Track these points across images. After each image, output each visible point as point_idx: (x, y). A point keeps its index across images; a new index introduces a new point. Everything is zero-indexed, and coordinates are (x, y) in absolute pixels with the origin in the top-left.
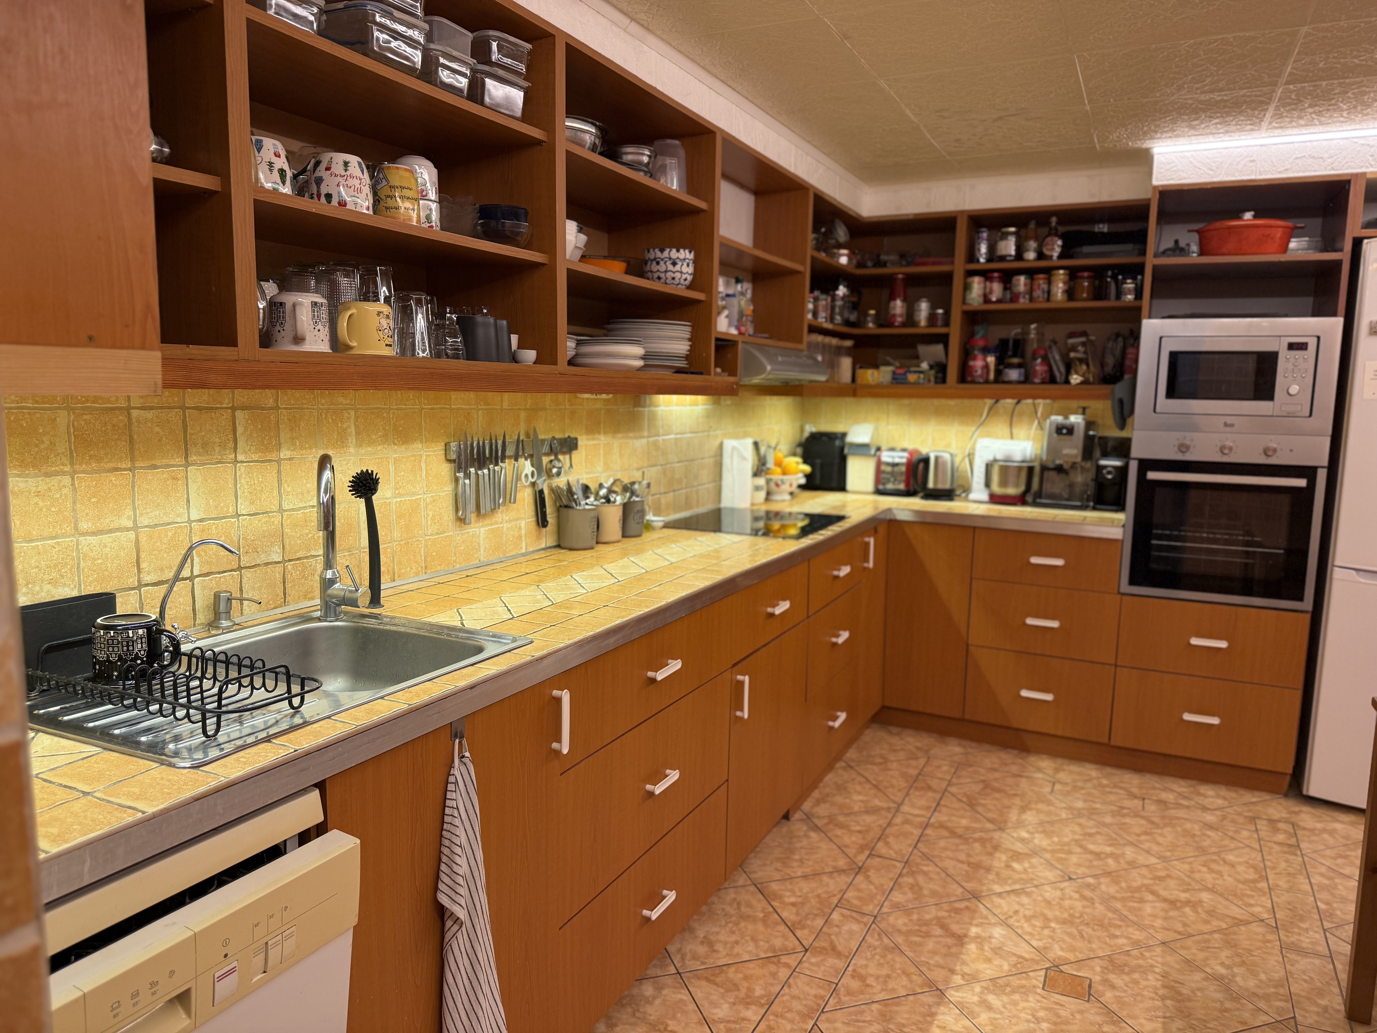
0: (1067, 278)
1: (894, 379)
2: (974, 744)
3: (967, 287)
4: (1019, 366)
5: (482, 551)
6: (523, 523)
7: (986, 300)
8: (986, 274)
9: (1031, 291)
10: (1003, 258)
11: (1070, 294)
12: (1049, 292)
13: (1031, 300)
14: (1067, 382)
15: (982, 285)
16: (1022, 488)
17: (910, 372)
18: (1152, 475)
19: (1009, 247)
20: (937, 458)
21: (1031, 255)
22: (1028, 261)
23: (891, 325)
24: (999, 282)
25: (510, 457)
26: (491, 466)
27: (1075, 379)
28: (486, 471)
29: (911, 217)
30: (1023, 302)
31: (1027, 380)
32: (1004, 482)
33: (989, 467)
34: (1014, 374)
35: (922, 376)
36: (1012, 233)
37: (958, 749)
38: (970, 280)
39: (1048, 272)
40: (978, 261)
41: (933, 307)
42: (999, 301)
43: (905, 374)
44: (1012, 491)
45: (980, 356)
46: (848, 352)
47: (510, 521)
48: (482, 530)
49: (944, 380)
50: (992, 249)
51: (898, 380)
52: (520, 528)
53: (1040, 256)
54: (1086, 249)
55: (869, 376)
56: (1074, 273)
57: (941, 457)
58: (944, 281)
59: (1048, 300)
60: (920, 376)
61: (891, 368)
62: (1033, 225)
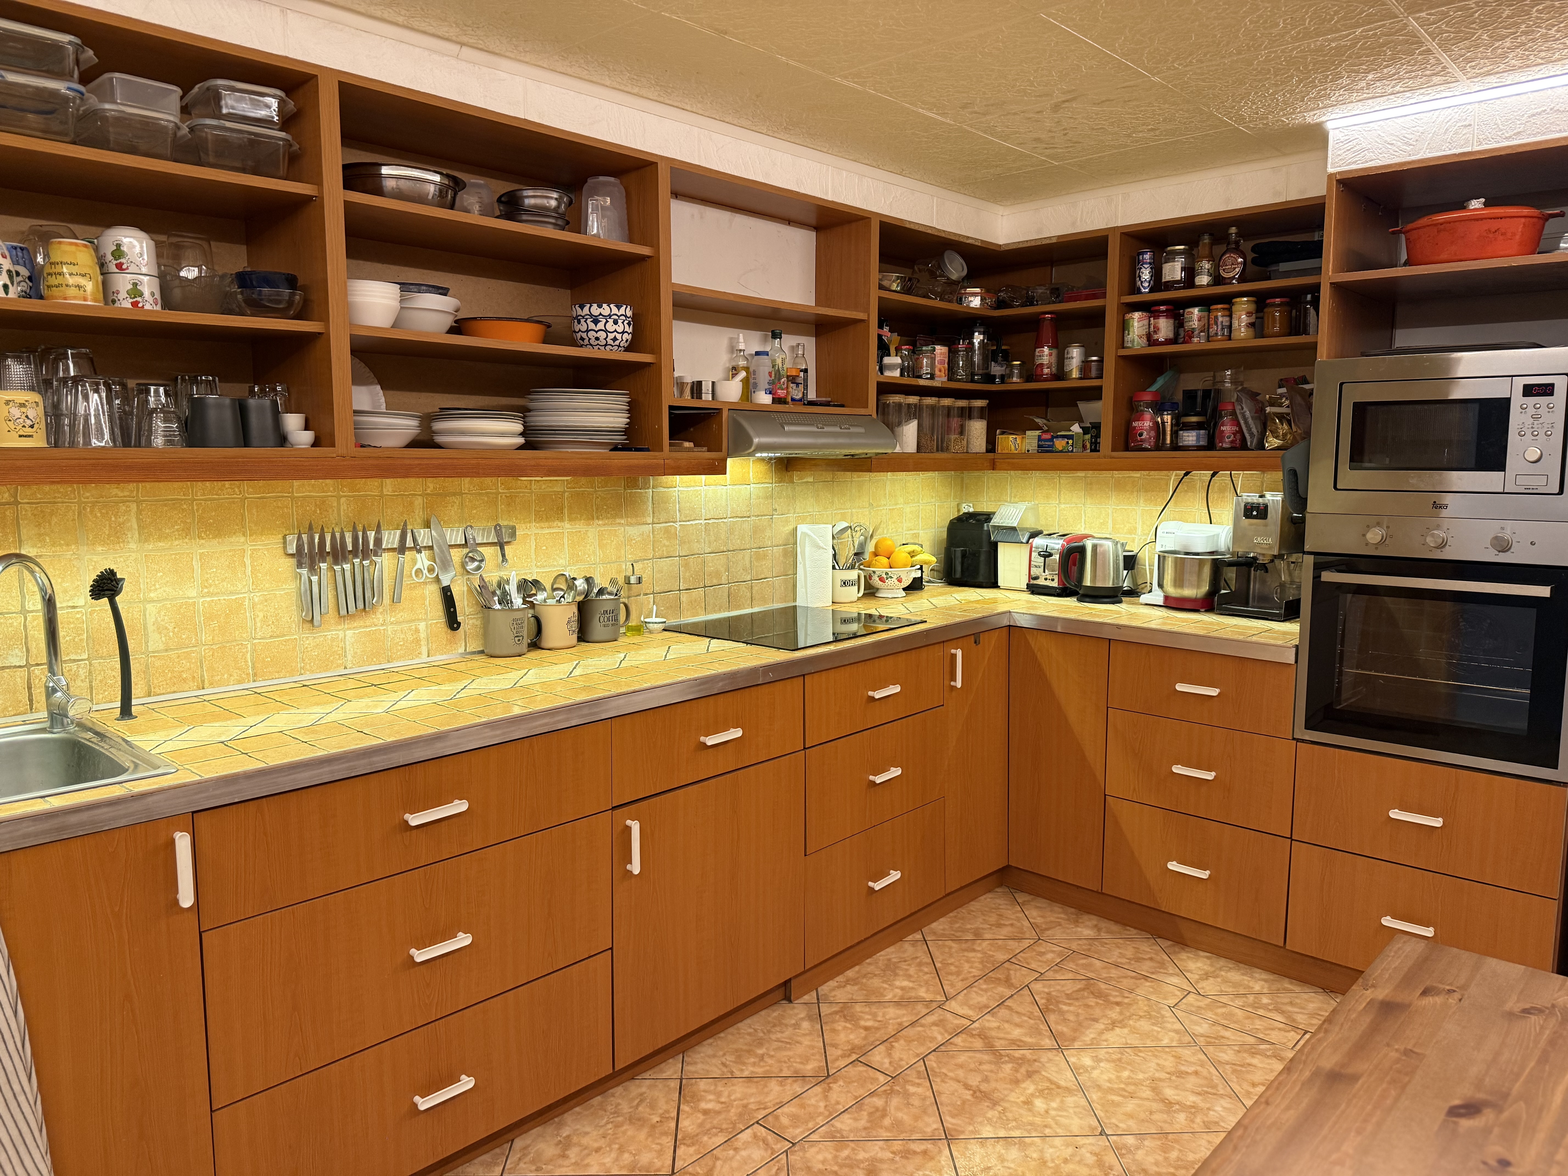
0: (1252, 307)
1: (1039, 446)
3: (1124, 326)
4: (1198, 426)
5: (349, 657)
6: (422, 626)
7: (1151, 341)
8: (1148, 308)
9: (1206, 328)
10: (1170, 286)
11: (1257, 327)
12: (1230, 327)
13: (1208, 339)
14: (1261, 446)
15: (1146, 322)
16: (1206, 589)
17: (1057, 437)
18: (1328, 576)
19: (1174, 271)
20: (1095, 547)
21: (1203, 280)
22: (1201, 286)
23: (1038, 378)
24: (1167, 317)
25: (391, 550)
26: (357, 561)
27: (1272, 442)
28: (347, 567)
29: (1054, 241)
30: (1198, 343)
31: (1210, 445)
32: (1179, 582)
33: (1162, 559)
34: (1190, 438)
35: (1070, 442)
36: (1179, 253)
38: (1128, 316)
39: (1227, 300)
40: (1139, 292)
41: (1087, 354)
42: (1168, 342)
43: (1051, 440)
44: (1189, 592)
45: (1147, 414)
46: (982, 414)
47: (398, 623)
48: (349, 633)
49: (1095, 449)
50: (1157, 273)
51: (1044, 448)
52: (417, 631)
53: (1218, 280)
54: (1284, 267)
55: (1010, 443)
56: (1261, 300)
57: (1101, 545)
58: (1096, 318)
59: (1230, 338)
60: (1068, 443)
61: (1038, 433)
62: (1206, 239)
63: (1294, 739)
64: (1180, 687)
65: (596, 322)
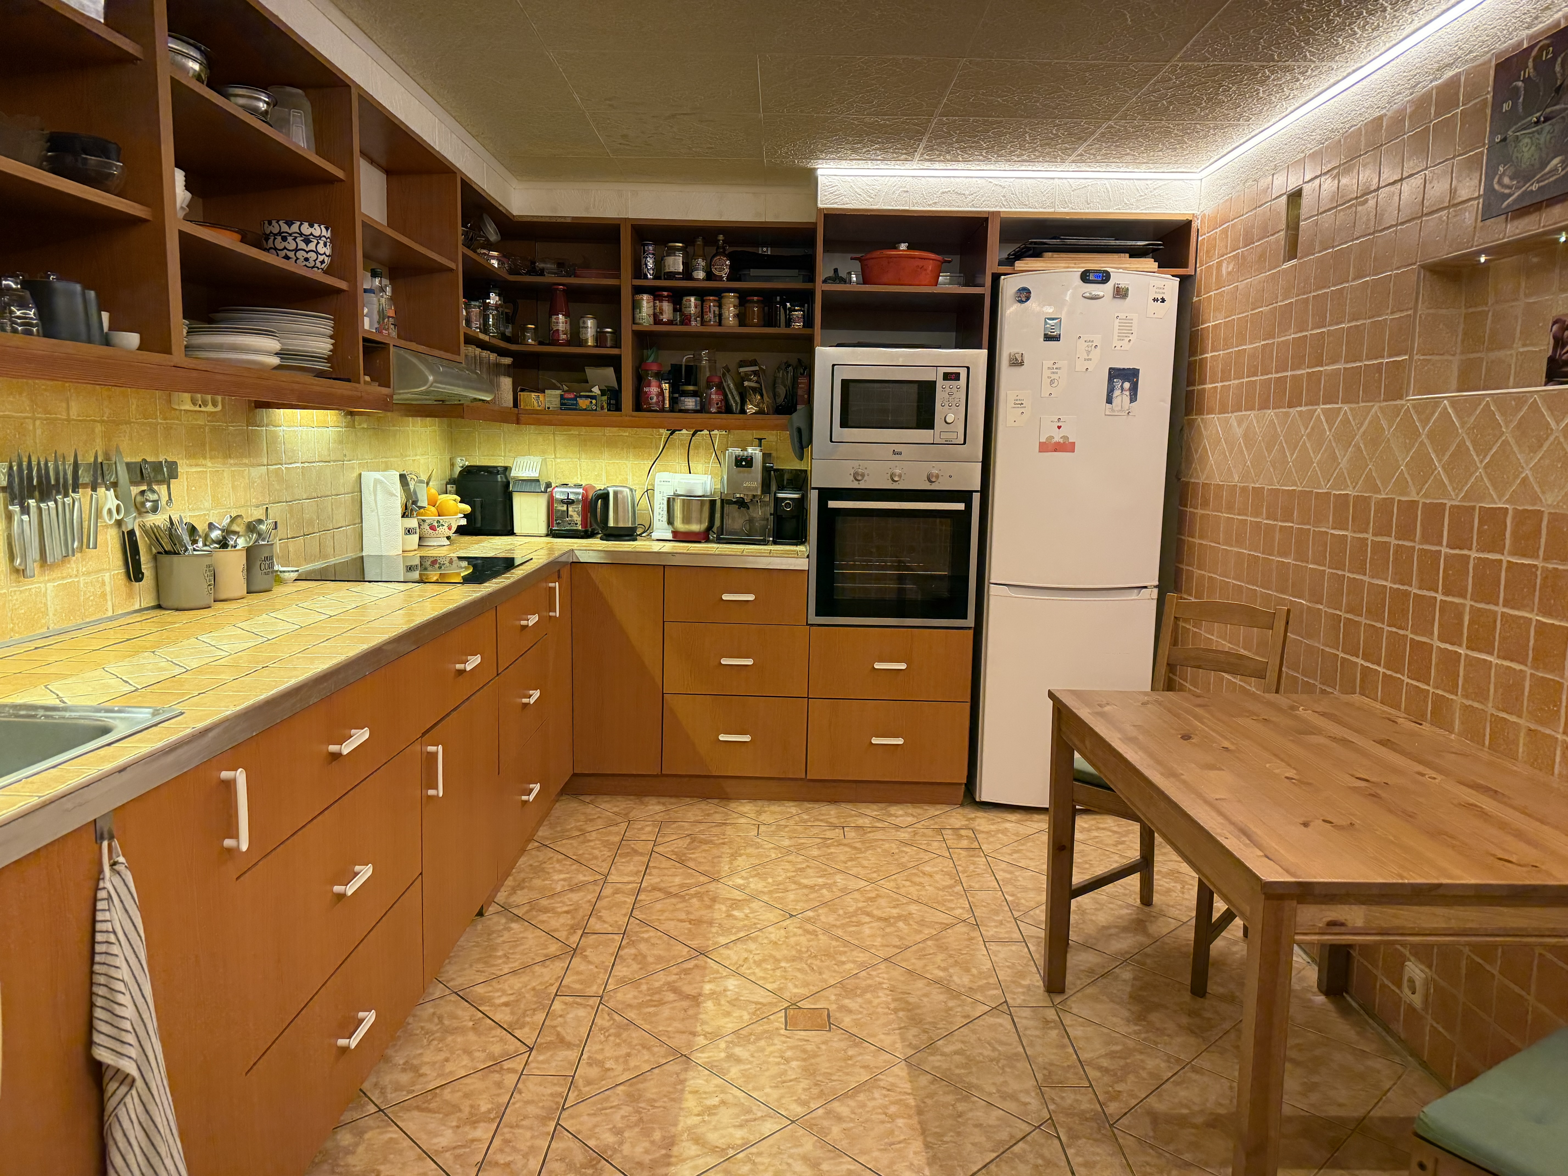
0: (737, 302)
1: (562, 404)
2: (673, 800)
3: (636, 306)
4: (694, 394)
5: (51, 615)
6: (107, 577)
7: (657, 321)
8: (655, 293)
9: (702, 314)
10: (671, 276)
11: (742, 318)
12: (720, 315)
13: (703, 323)
14: (743, 411)
15: (651, 304)
16: (705, 525)
17: (581, 397)
18: (832, 504)
19: (676, 263)
20: (616, 494)
21: (700, 275)
22: (698, 280)
23: (555, 342)
24: (669, 301)
25: (85, 486)
26: (59, 497)
27: (751, 409)
28: (51, 504)
29: (569, 221)
30: (695, 325)
31: (703, 409)
32: (686, 520)
33: (670, 502)
34: (690, 403)
35: (594, 401)
36: (679, 249)
37: (658, 808)
38: (638, 297)
39: (719, 293)
40: (646, 277)
41: (600, 326)
42: (670, 323)
43: (575, 399)
44: (695, 527)
45: (654, 382)
46: (508, 371)
47: (89, 573)
48: (50, 585)
49: (618, 408)
50: (659, 264)
51: (566, 405)
52: (103, 583)
53: (710, 276)
54: (754, 272)
55: (533, 400)
56: (744, 297)
57: (622, 492)
58: (612, 296)
59: (720, 324)
60: (591, 402)
61: (559, 392)
62: (700, 242)
63: (807, 624)
64: (726, 597)
65: (307, 241)
